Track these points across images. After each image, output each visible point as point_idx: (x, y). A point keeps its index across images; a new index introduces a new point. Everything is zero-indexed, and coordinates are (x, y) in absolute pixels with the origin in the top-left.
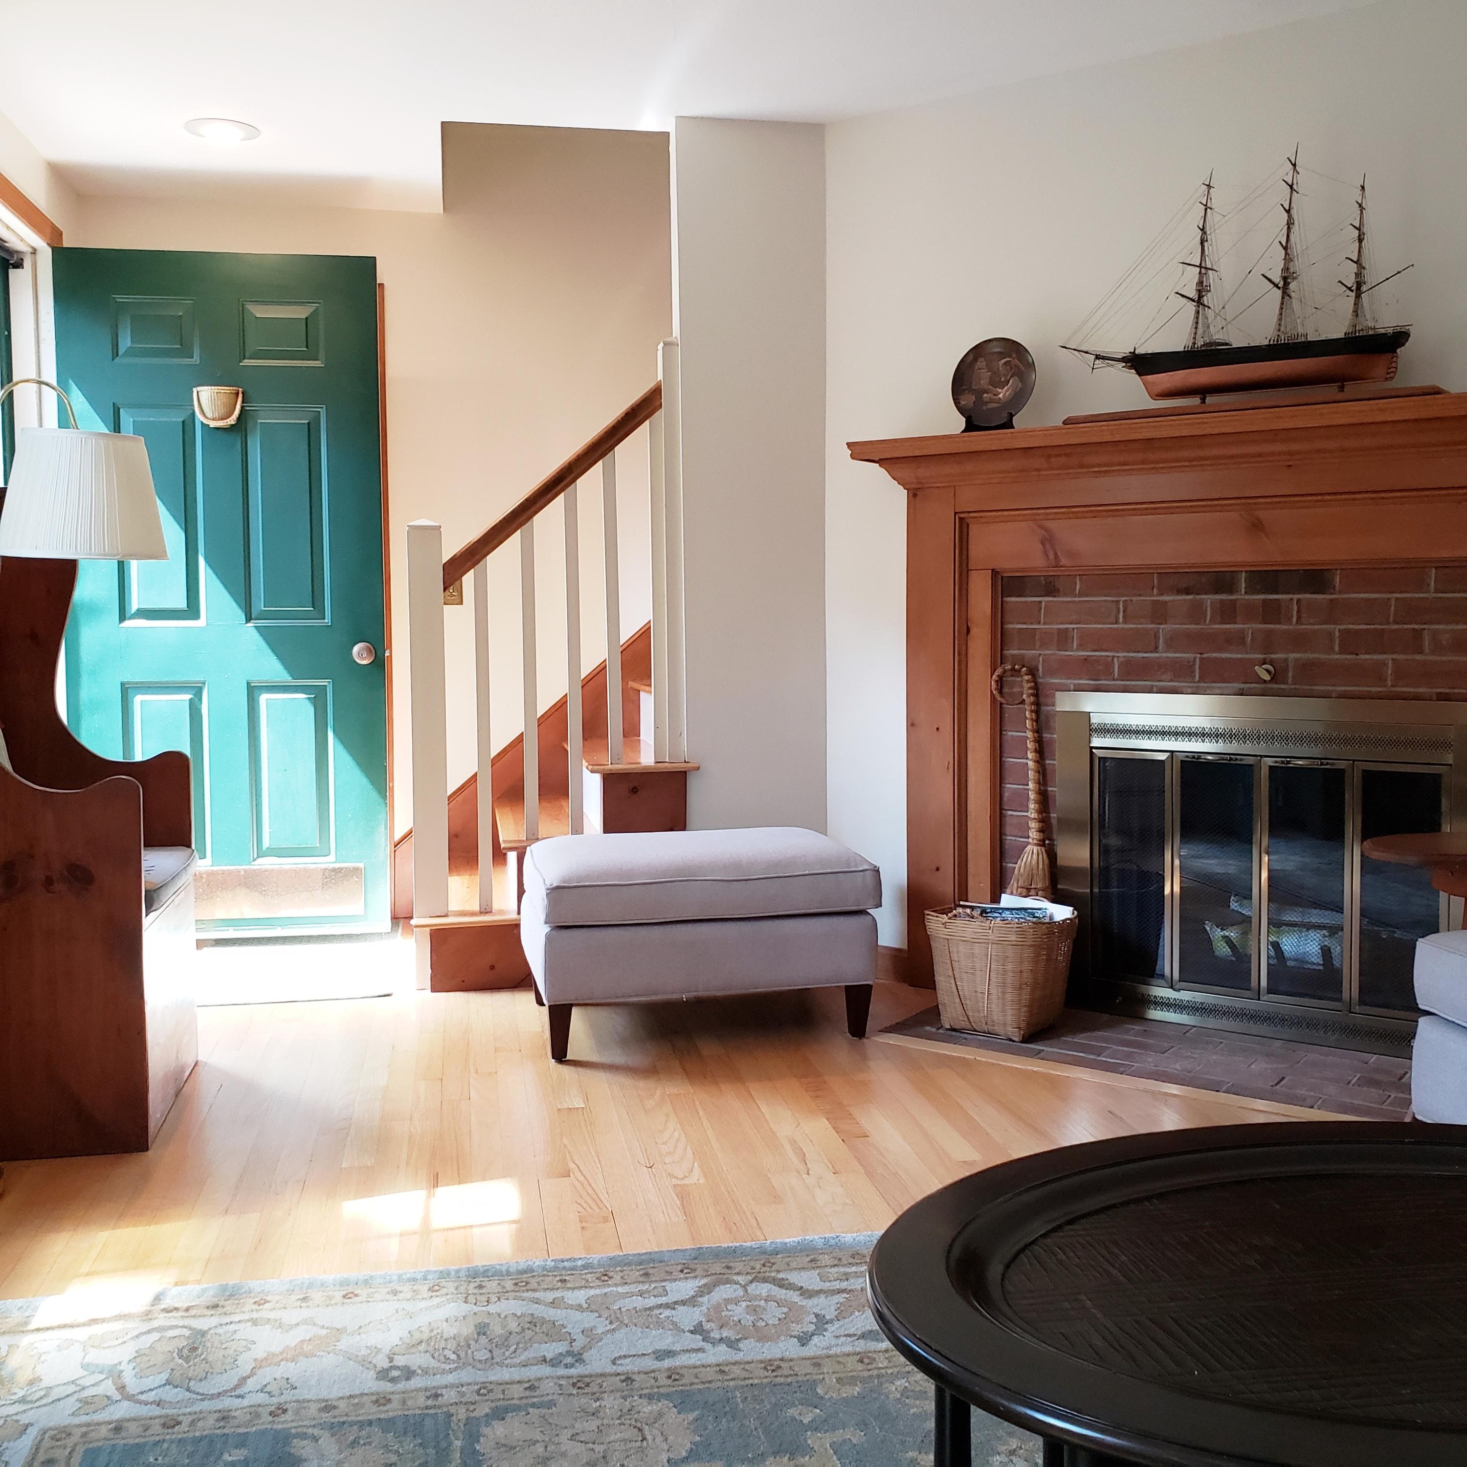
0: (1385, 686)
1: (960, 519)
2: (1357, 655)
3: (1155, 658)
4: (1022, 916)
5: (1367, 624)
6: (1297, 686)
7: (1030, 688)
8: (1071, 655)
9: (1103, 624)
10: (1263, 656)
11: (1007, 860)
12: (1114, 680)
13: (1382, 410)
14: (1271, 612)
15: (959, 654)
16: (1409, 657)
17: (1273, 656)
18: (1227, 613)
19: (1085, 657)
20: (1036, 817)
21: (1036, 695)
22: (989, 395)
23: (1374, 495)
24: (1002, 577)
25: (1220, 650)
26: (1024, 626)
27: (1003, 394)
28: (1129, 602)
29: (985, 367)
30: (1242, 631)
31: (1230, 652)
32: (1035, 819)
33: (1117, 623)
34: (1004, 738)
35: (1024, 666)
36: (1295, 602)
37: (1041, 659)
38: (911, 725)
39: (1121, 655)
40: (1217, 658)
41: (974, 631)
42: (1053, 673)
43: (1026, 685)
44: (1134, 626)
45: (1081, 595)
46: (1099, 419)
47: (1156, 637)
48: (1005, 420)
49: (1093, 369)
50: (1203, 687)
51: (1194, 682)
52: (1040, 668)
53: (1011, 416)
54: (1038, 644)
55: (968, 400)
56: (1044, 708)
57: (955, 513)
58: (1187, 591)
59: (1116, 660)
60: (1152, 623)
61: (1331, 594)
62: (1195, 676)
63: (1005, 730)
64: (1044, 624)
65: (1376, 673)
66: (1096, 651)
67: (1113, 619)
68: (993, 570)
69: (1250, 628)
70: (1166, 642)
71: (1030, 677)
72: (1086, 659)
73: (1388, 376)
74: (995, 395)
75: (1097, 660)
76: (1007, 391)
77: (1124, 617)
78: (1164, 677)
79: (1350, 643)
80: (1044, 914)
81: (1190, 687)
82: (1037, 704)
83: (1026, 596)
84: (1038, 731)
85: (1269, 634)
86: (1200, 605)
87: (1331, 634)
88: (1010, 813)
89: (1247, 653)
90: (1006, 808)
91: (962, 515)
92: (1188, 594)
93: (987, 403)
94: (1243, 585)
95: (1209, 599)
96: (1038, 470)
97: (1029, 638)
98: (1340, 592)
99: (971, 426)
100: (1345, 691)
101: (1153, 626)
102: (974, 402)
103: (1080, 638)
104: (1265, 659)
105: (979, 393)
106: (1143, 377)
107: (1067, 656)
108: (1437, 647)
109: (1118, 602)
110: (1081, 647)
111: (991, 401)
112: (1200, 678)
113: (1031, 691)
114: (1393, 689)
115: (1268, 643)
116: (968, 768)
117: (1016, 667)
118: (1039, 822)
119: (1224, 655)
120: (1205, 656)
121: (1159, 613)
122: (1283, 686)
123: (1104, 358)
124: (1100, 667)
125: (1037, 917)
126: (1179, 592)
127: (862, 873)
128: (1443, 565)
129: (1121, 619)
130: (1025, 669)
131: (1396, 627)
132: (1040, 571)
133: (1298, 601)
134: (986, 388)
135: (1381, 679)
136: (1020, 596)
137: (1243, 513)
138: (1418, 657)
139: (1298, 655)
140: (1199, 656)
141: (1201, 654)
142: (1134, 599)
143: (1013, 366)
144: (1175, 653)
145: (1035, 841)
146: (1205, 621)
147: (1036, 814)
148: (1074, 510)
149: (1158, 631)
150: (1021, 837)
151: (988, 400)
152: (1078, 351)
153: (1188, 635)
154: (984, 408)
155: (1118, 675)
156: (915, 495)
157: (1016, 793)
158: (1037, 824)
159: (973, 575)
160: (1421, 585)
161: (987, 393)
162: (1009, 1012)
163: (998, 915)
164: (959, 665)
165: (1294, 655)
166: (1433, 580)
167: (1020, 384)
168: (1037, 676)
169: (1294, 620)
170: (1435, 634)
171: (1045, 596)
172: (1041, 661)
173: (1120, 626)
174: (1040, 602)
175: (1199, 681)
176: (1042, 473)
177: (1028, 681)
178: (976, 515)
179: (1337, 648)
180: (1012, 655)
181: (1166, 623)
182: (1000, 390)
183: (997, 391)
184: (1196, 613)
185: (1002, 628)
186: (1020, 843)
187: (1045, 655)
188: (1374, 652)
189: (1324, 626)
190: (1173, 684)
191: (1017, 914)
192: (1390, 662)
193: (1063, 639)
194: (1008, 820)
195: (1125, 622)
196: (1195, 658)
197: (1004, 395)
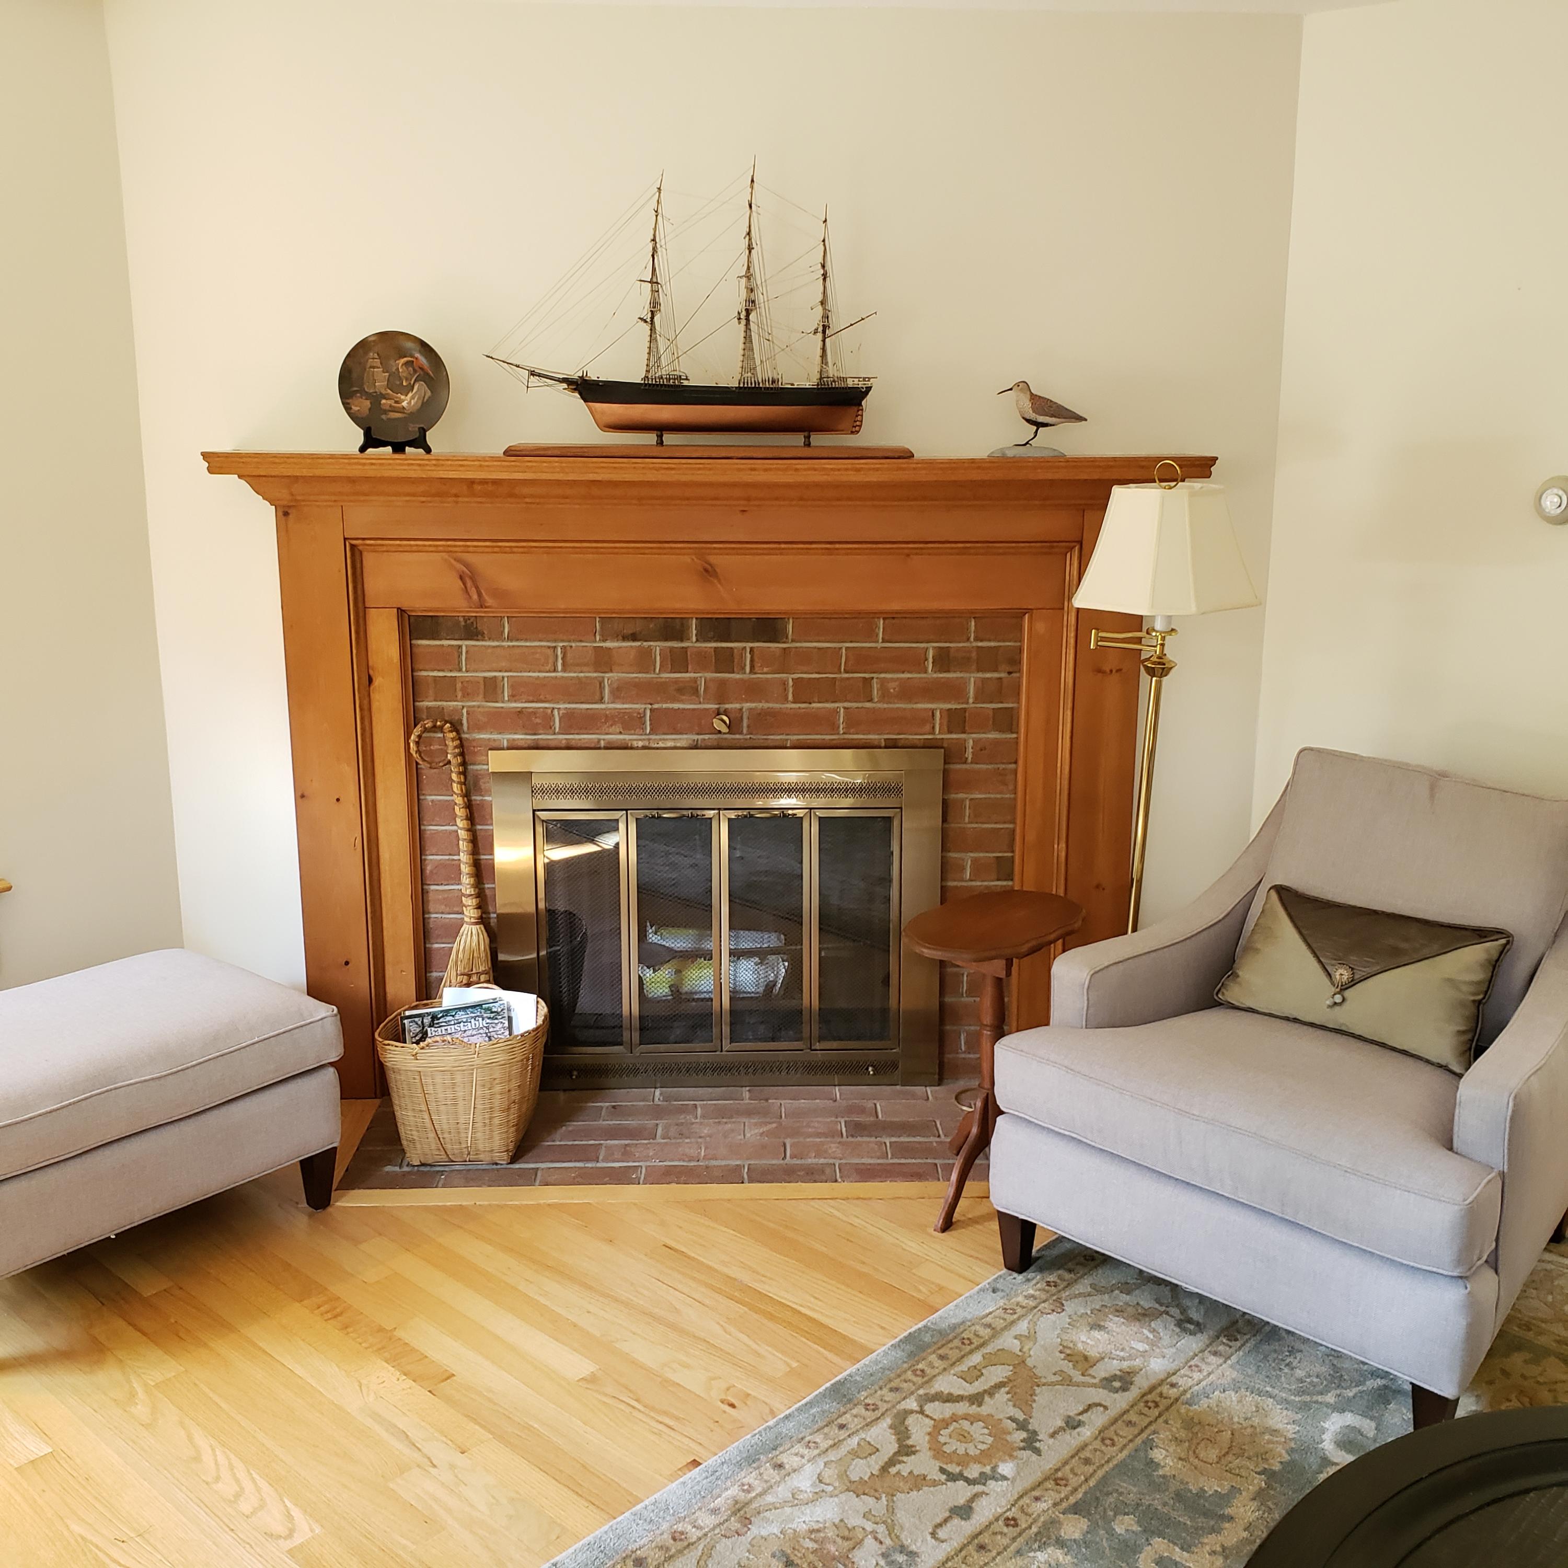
0: (838, 734)
1: (352, 546)
2: (810, 703)
3: (602, 709)
4: (479, 1014)
5: (819, 673)
6: (752, 736)
7: (456, 747)
8: (502, 708)
9: (539, 672)
10: (717, 706)
11: (432, 941)
12: (555, 734)
13: (858, 470)
14: (725, 661)
15: (361, 709)
16: (860, 705)
17: (727, 706)
18: (678, 661)
19: (519, 710)
20: (473, 893)
21: (462, 754)
22: (389, 402)
23: (828, 546)
24: (409, 616)
25: (674, 700)
26: (441, 674)
27: (408, 401)
28: (568, 648)
29: (379, 365)
30: (695, 680)
31: (682, 702)
32: (472, 895)
33: (555, 671)
34: (423, 803)
35: (446, 722)
36: (748, 650)
37: (465, 711)
38: (301, 796)
39: (562, 706)
40: (668, 709)
41: (377, 682)
42: (480, 728)
43: (451, 744)
44: (575, 675)
45: (509, 639)
46: (549, 453)
47: (601, 683)
48: (417, 435)
49: (528, 387)
50: (655, 739)
51: (646, 734)
52: (465, 722)
53: (423, 431)
54: (459, 694)
55: (362, 405)
56: (471, 767)
57: (345, 539)
58: (634, 637)
59: (556, 712)
60: (595, 672)
61: (784, 642)
62: (646, 729)
63: (423, 795)
64: (467, 671)
65: (829, 721)
66: (533, 702)
67: (550, 667)
68: (398, 609)
69: (703, 677)
70: (612, 692)
71: (454, 733)
72: (520, 712)
73: (854, 429)
74: (396, 402)
75: (534, 713)
76: (413, 398)
77: (564, 664)
78: (611, 730)
79: (804, 691)
80: (502, 1006)
81: (640, 740)
82: (464, 764)
83: (441, 639)
84: (467, 795)
85: (722, 683)
86: (649, 652)
87: (784, 684)
88: (433, 887)
89: (700, 703)
90: (428, 883)
91: (354, 542)
92: (634, 640)
93: (385, 412)
94: (694, 632)
95: (658, 647)
96: (456, 496)
97: (447, 688)
98: (793, 641)
99: (370, 441)
100: (798, 740)
101: (595, 675)
102: (370, 409)
103: (512, 687)
104: (718, 709)
105: (376, 398)
106: (590, 404)
107: (498, 708)
108: (885, 696)
109: (555, 647)
110: (513, 698)
111: (394, 410)
112: (651, 729)
113: (457, 751)
114: (846, 736)
115: (722, 693)
116: (380, 842)
117: (439, 723)
118: (476, 898)
119: (676, 706)
120: (656, 706)
121: (603, 661)
122: (737, 736)
123: (539, 375)
124: (538, 721)
125: (495, 1012)
126: (625, 638)
127: (320, 1022)
128: (890, 616)
129: (560, 668)
130: (448, 725)
131: (847, 675)
132: (460, 612)
133: (752, 649)
134: (383, 392)
135: (834, 728)
136: (434, 639)
137: (694, 557)
138: (868, 705)
139: (753, 705)
140: (650, 706)
141: (651, 704)
142: (573, 645)
143: (417, 368)
144: (623, 704)
145: (473, 920)
146: (655, 669)
147: (472, 889)
148: (500, 544)
149: (603, 681)
150: (450, 913)
151: (388, 408)
152: (508, 363)
153: (637, 685)
154: (384, 417)
155: (560, 728)
156: (286, 514)
157: (441, 865)
158: (474, 900)
159: (372, 614)
160: (870, 635)
161: (386, 399)
162: (497, 1137)
163: (451, 1018)
164: (362, 723)
165: (748, 704)
166: (881, 630)
167: (429, 393)
168: (461, 732)
169: (748, 669)
170: (883, 682)
171: (466, 639)
172: (465, 714)
173: (559, 674)
174: (460, 647)
175: (650, 734)
176: (460, 499)
177: (453, 739)
178: (372, 542)
179: (790, 697)
180: (428, 708)
181: (611, 671)
182: (403, 397)
183: (400, 398)
184: (644, 661)
185: (413, 676)
186: (448, 920)
187: (469, 707)
188: (827, 701)
189: (776, 676)
190: (621, 737)
191: (472, 1012)
192: (842, 710)
193: (491, 688)
194: (431, 896)
195: (564, 670)
196: (645, 709)
197: (409, 403)
